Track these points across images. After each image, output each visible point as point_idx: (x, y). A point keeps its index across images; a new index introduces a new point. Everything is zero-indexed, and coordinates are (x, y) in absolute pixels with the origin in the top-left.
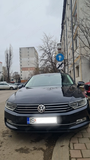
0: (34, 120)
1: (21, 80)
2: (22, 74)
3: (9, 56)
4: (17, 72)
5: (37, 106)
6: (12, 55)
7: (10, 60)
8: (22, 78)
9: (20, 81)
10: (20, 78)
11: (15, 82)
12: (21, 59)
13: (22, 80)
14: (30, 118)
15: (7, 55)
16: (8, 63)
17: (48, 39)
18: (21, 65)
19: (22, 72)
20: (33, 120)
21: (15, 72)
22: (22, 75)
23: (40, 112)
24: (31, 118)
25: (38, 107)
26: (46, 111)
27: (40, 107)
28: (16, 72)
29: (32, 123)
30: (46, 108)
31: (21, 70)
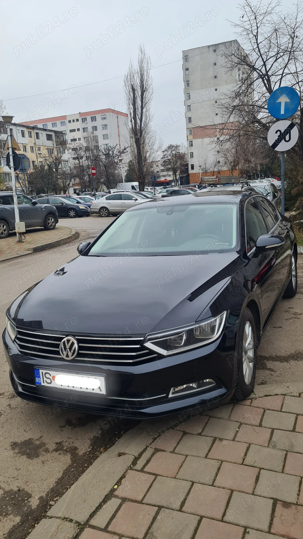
0: (51, 377)
1: (191, 171)
2: (192, 150)
3: (140, 93)
4: (177, 147)
5: (60, 339)
6: (150, 90)
7: (142, 108)
8: (193, 167)
9: (188, 175)
10: (187, 165)
11: (171, 181)
12: (188, 96)
13: (195, 171)
14: (41, 371)
15: (134, 90)
16: (138, 121)
17: (260, 18)
18: (190, 120)
19: (191, 145)
20: (47, 375)
21: (170, 147)
22: (192, 155)
23: (64, 357)
24: (44, 372)
25: (61, 341)
26: (79, 355)
27: (64, 343)
28: (174, 144)
29: (45, 384)
30: (80, 348)
31: (191, 137)
